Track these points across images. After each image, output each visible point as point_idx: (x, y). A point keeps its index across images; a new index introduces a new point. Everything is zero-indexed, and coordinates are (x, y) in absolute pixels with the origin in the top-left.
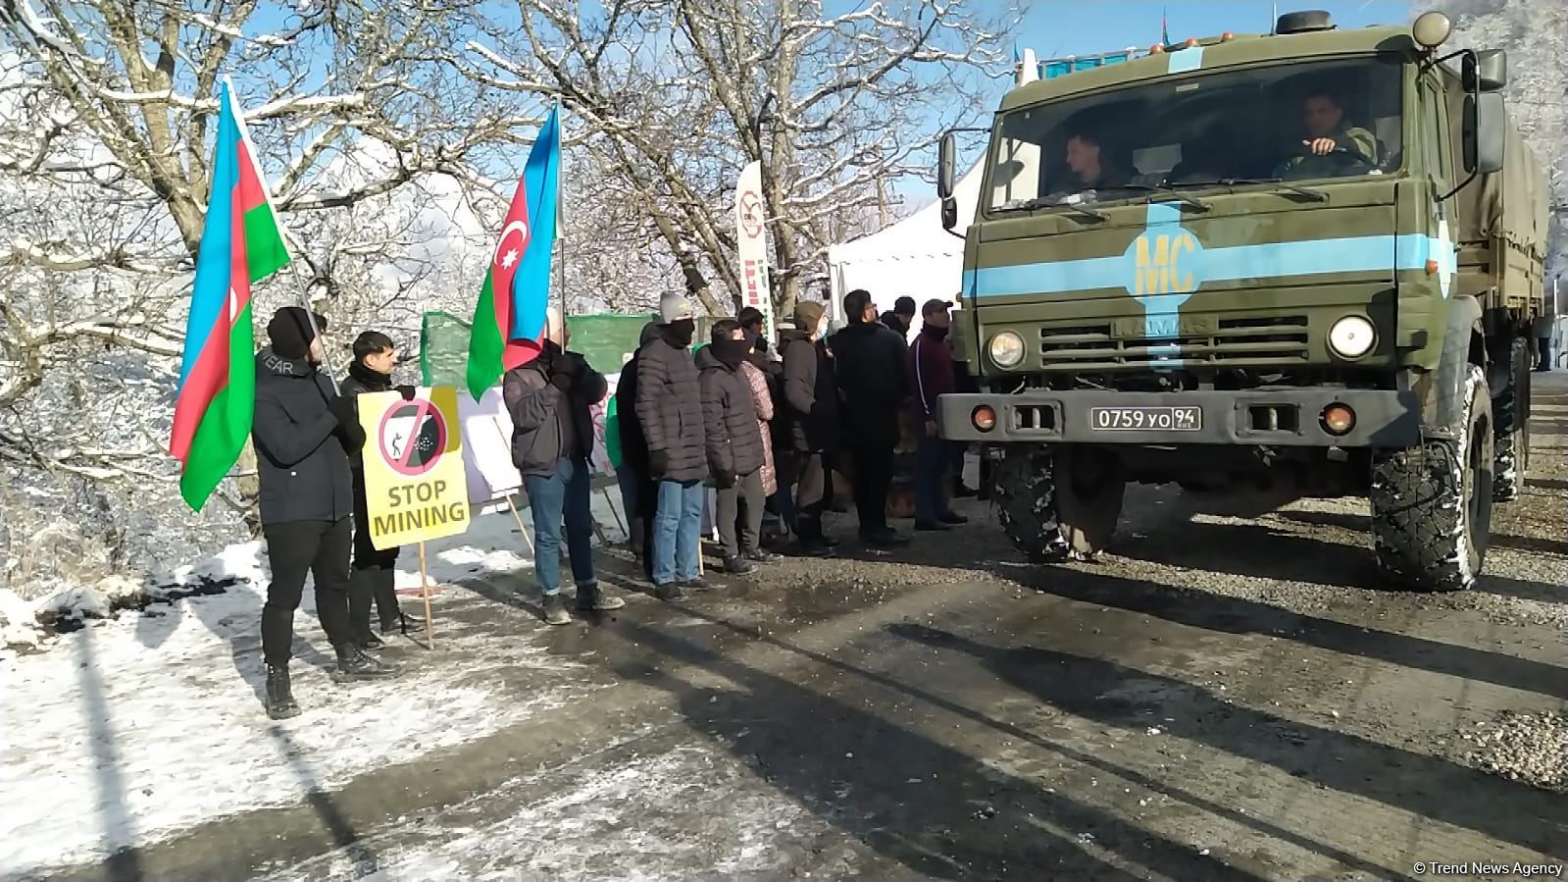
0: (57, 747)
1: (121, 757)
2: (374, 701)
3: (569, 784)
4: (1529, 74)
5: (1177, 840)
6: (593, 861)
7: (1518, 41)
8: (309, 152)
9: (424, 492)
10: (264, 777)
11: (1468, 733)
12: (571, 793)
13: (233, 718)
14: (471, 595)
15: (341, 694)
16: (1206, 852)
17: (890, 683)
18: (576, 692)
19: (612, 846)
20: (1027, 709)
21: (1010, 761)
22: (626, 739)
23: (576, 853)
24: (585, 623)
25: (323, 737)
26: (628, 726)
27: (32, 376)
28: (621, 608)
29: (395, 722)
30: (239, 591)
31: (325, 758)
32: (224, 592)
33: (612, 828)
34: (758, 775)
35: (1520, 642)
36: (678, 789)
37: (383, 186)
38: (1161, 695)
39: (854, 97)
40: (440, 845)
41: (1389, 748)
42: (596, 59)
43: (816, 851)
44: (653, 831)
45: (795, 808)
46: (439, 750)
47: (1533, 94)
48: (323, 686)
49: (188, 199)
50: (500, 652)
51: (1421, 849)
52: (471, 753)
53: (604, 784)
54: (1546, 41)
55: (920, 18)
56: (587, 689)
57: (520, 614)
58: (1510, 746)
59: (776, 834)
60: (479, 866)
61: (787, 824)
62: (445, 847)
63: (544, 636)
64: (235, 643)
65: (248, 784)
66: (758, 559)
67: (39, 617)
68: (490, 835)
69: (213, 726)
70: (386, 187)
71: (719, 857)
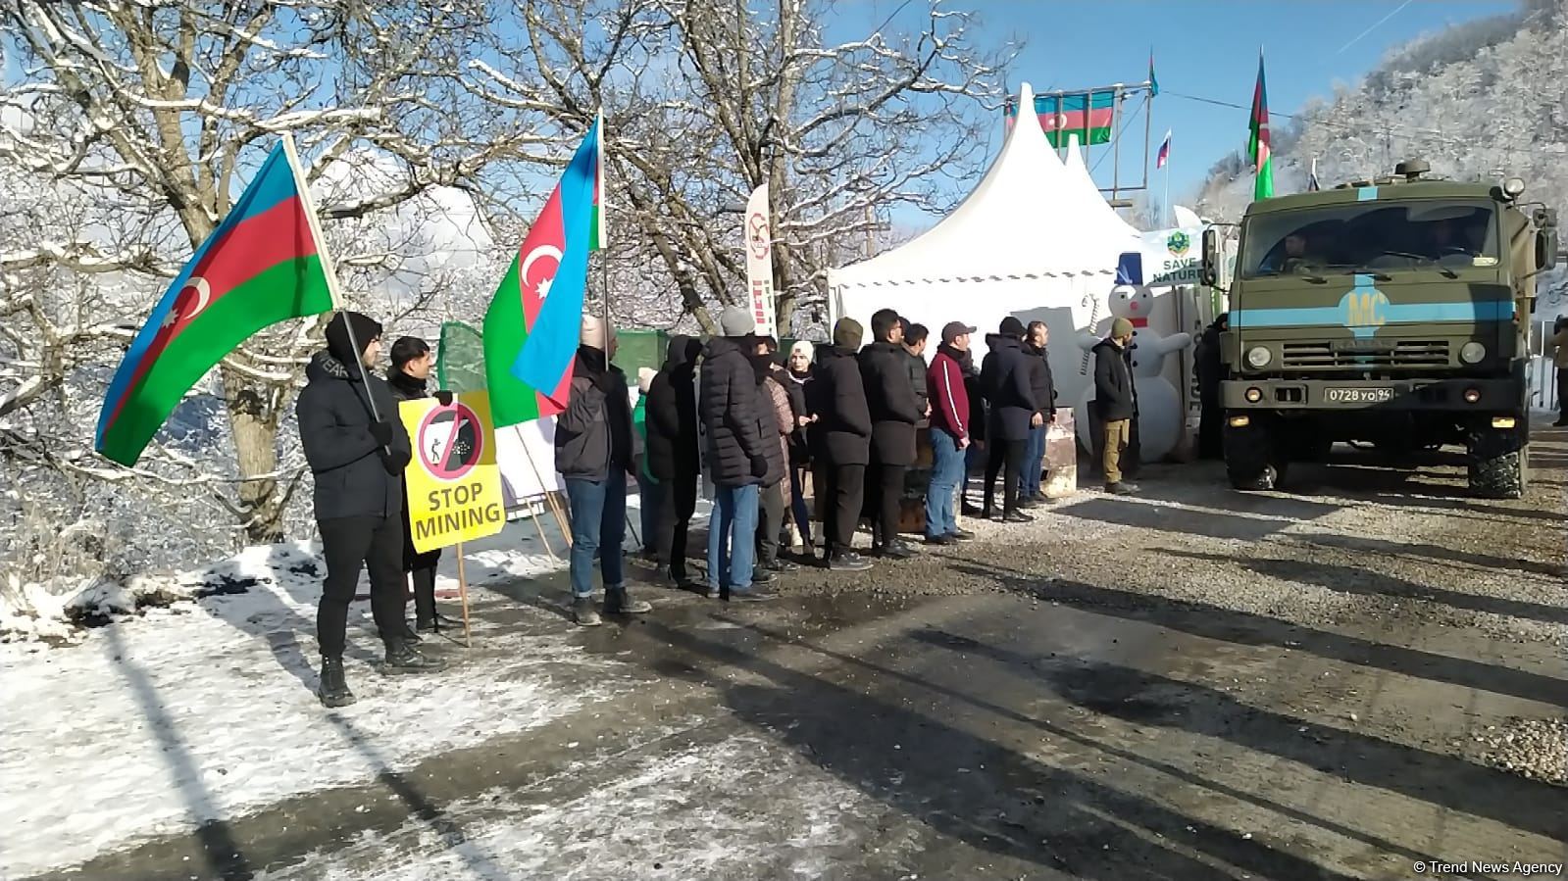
0: (120, 730)
1: (185, 740)
2: (424, 693)
3: (632, 768)
4: (1499, 121)
5: (1219, 825)
6: (670, 835)
7: (1488, 88)
8: (317, 163)
9: (462, 495)
10: (335, 759)
11: (1480, 736)
12: (637, 776)
13: (289, 706)
14: (496, 597)
15: (391, 686)
16: (1249, 836)
17: (924, 684)
18: (620, 687)
19: (687, 823)
20: (1060, 709)
21: (1051, 754)
22: (679, 730)
23: (653, 827)
24: (615, 625)
25: (382, 723)
26: (680, 718)
27: (54, 376)
28: (649, 612)
29: (451, 711)
30: (261, 591)
31: (389, 742)
32: (246, 591)
33: (682, 807)
34: (813, 763)
35: (1520, 657)
36: (738, 774)
37: (392, 199)
38: (1187, 698)
39: (855, 124)
40: (521, 820)
41: (1408, 748)
42: (599, 81)
43: (882, 830)
44: (723, 810)
45: (854, 793)
46: (499, 737)
47: (1502, 140)
48: (372, 677)
49: (199, 207)
50: (538, 650)
51: (1448, 835)
52: (532, 740)
53: (666, 769)
54: (1515, 89)
55: (919, 49)
56: (631, 684)
57: (550, 616)
58: (1522, 748)
59: (840, 815)
60: (563, 838)
61: (849, 806)
62: (526, 821)
63: (577, 636)
64: (271, 638)
65: (319, 765)
66: (776, 569)
67: (67, 612)
68: (568, 811)
69: (270, 713)
70: (395, 200)
71: (790, 833)
